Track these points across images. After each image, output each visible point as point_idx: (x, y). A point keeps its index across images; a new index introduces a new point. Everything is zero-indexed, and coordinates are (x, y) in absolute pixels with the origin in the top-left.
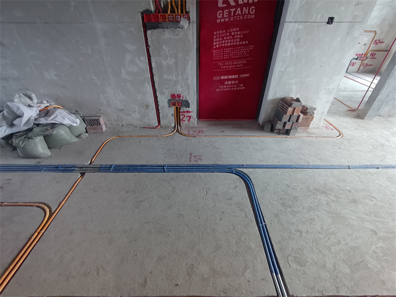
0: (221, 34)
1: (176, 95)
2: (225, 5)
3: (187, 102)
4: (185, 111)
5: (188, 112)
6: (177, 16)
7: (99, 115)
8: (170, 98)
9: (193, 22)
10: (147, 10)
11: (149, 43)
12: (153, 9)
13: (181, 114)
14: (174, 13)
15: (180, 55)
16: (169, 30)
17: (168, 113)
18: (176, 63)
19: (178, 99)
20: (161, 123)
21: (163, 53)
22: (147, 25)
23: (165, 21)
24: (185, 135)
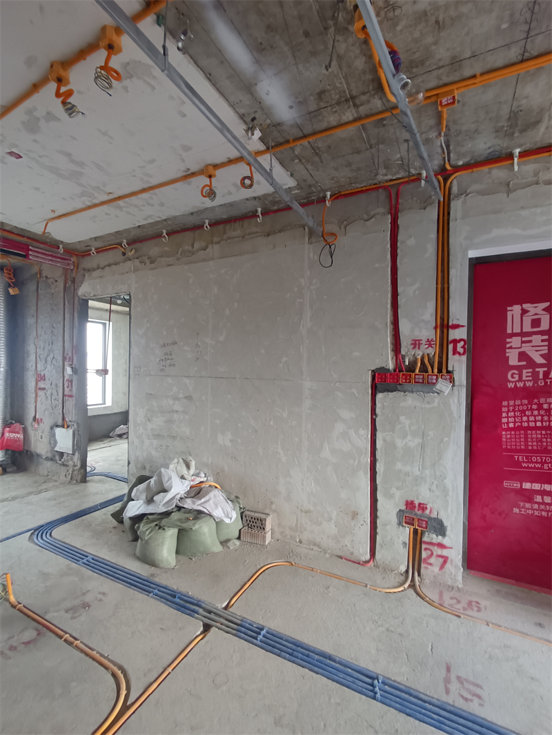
0: (519, 406)
1: (417, 503)
2: (524, 363)
3: (440, 523)
4: (434, 541)
5: (441, 546)
6: (430, 377)
7: (267, 511)
8: (403, 508)
9: (460, 385)
10: (382, 369)
11: (378, 411)
12: (391, 366)
13: (424, 546)
14: (427, 372)
15: (431, 433)
16: (415, 395)
17: (396, 538)
18: (423, 446)
19: (419, 513)
20: (378, 556)
21: (399, 426)
22: (378, 386)
23: (410, 382)
24: (431, 603)
